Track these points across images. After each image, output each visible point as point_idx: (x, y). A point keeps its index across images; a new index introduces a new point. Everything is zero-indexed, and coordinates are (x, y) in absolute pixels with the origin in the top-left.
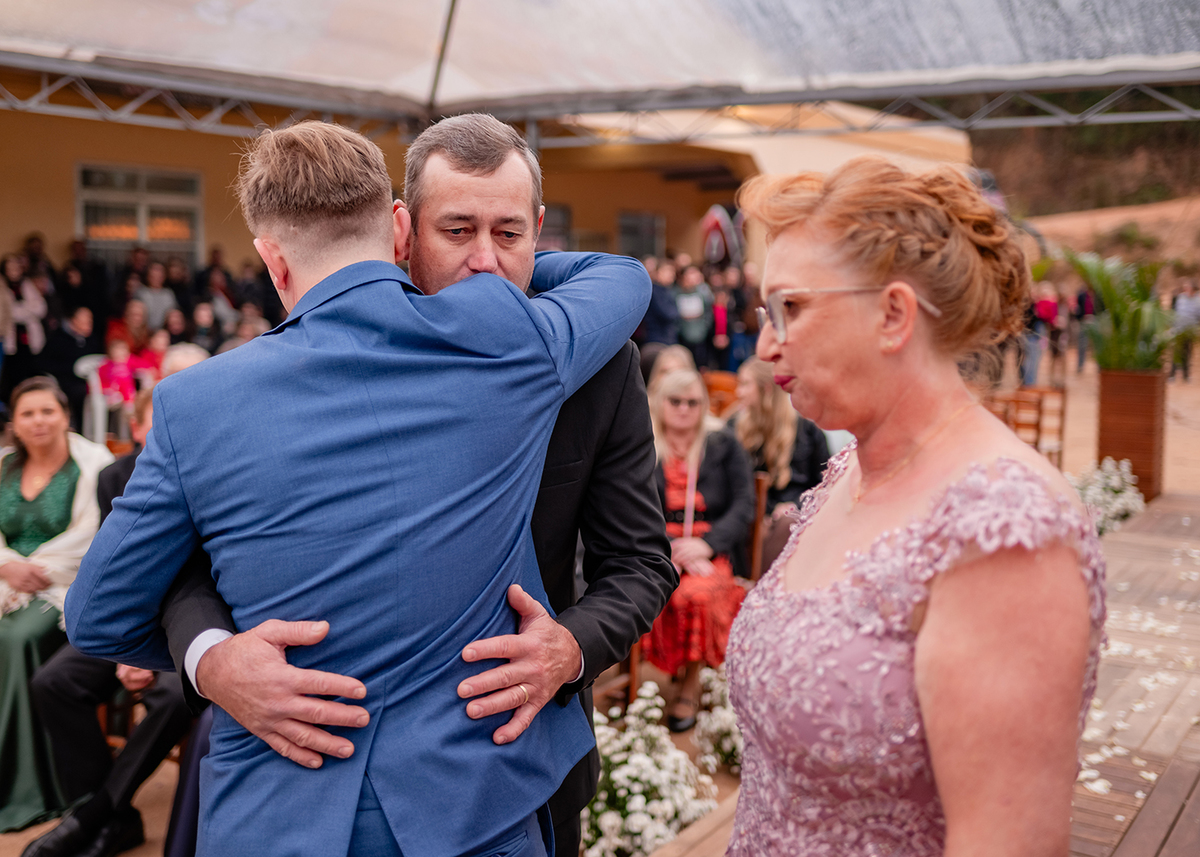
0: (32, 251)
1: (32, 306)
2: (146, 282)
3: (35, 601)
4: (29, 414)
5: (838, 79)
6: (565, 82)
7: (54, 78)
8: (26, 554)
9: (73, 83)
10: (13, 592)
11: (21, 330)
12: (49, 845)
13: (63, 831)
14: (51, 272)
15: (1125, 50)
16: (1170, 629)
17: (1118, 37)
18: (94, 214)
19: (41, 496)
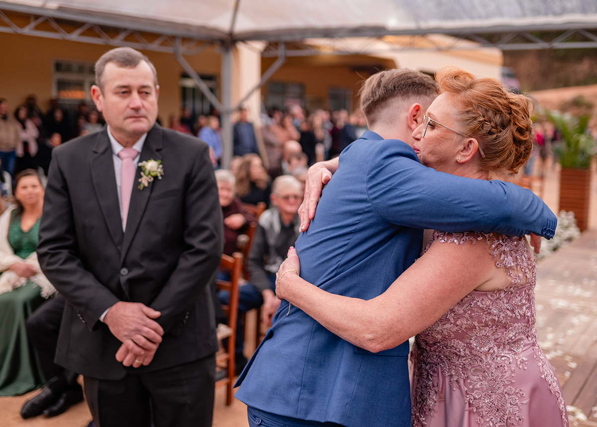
0: (30, 104)
1: (31, 133)
2: (88, 120)
3: (29, 282)
4: (25, 187)
5: (433, 23)
6: (297, 22)
7: (37, 17)
8: (24, 258)
9: (47, 20)
10: (18, 277)
11: (26, 145)
12: (36, 402)
13: (43, 395)
14: (40, 115)
15: (572, 11)
16: (588, 294)
17: (569, 5)
18: (62, 85)
19: (31, 229)
